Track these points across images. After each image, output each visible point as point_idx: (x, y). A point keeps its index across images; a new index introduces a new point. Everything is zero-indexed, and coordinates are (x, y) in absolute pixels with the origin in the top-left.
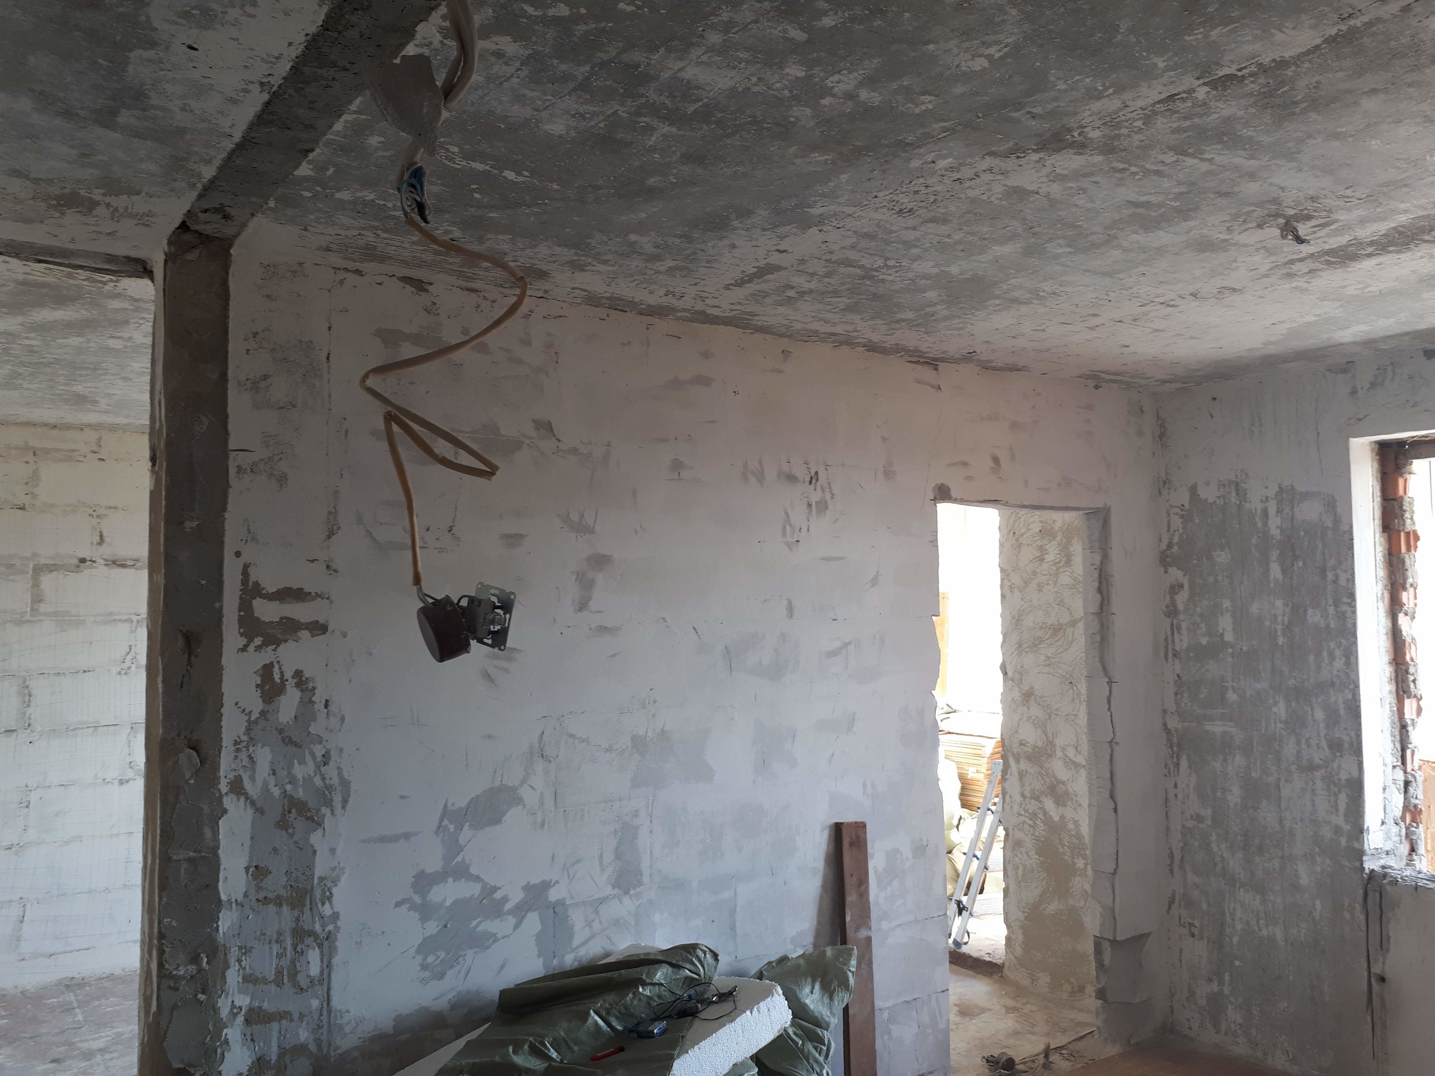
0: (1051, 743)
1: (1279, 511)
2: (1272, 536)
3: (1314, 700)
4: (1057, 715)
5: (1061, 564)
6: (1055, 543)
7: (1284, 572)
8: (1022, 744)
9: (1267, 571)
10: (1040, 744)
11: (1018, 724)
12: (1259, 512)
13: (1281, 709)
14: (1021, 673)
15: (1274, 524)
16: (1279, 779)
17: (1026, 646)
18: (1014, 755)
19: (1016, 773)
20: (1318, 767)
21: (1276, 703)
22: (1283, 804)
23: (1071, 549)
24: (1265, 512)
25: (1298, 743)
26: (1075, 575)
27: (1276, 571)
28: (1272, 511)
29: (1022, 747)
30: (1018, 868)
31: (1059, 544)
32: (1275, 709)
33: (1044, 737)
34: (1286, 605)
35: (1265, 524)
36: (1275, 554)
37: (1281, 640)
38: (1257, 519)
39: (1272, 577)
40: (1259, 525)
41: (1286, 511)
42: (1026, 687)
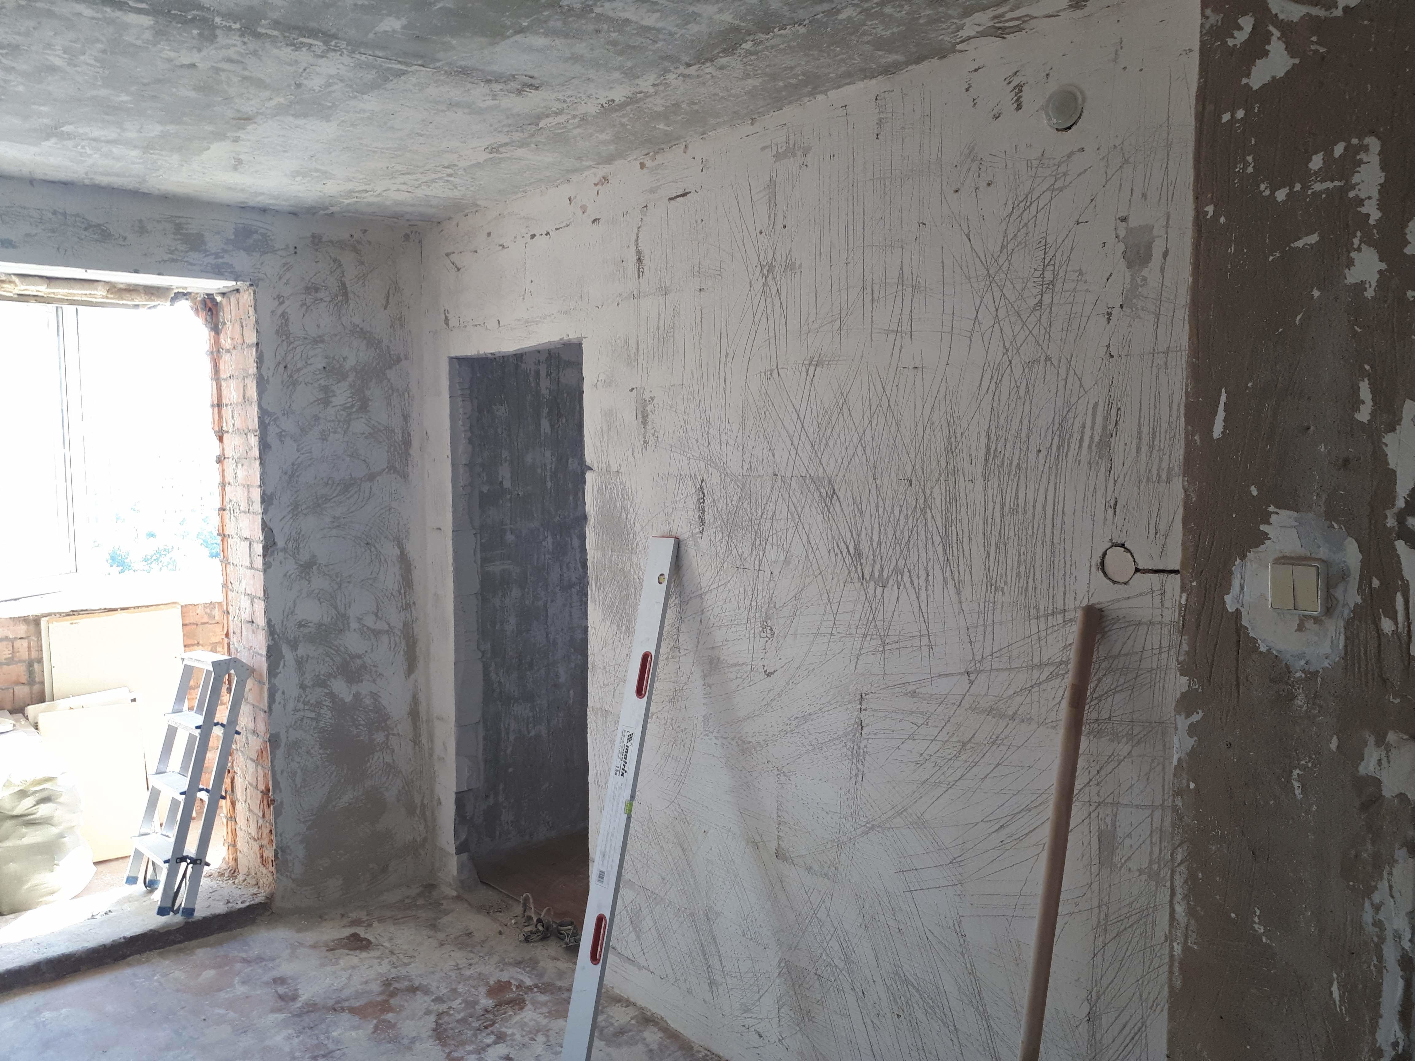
0: (343, 617)
1: (548, 374)
2: (543, 395)
3: (572, 531)
4: (349, 582)
5: (354, 410)
6: (345, 384)
7: (552, 426)
8: (300, 625)
9: (539, 425)
10: (327, 620)
11: (295, 602)
12: (533, 373)
13: (548, 543)
14: (297, 541)
15: (545, 384)
16: (547, 601)
17: (304, 506)
18: (288, 642)
19: (293, 662)
20: (575, 584)
21: (545, 538)
22: (549, 621)
23: (368, 393)
24: (537, 373)
25: (561, 568)
26: (373, 422)
27: (545, 425)
28: (543, 373)
29: (302, 629)
30: (295, 774)
31: (351, 386)
32: (544, 543)
33: (334, 612)
34: (552, 455)
35: (538, 384)
36: (545, 411)
37: (549, 485)
38: (531, 379)
39: (542, 431)
40: (533, 385)
41: (554, 375)
42: (304, 556)
